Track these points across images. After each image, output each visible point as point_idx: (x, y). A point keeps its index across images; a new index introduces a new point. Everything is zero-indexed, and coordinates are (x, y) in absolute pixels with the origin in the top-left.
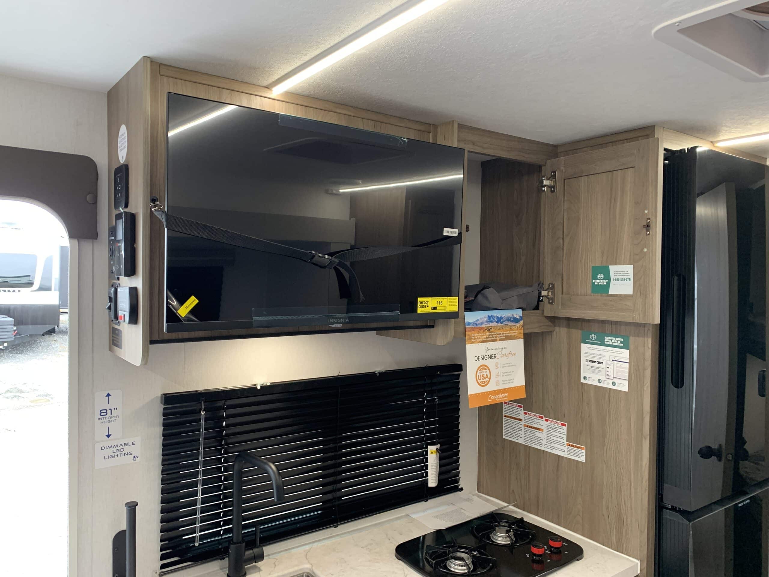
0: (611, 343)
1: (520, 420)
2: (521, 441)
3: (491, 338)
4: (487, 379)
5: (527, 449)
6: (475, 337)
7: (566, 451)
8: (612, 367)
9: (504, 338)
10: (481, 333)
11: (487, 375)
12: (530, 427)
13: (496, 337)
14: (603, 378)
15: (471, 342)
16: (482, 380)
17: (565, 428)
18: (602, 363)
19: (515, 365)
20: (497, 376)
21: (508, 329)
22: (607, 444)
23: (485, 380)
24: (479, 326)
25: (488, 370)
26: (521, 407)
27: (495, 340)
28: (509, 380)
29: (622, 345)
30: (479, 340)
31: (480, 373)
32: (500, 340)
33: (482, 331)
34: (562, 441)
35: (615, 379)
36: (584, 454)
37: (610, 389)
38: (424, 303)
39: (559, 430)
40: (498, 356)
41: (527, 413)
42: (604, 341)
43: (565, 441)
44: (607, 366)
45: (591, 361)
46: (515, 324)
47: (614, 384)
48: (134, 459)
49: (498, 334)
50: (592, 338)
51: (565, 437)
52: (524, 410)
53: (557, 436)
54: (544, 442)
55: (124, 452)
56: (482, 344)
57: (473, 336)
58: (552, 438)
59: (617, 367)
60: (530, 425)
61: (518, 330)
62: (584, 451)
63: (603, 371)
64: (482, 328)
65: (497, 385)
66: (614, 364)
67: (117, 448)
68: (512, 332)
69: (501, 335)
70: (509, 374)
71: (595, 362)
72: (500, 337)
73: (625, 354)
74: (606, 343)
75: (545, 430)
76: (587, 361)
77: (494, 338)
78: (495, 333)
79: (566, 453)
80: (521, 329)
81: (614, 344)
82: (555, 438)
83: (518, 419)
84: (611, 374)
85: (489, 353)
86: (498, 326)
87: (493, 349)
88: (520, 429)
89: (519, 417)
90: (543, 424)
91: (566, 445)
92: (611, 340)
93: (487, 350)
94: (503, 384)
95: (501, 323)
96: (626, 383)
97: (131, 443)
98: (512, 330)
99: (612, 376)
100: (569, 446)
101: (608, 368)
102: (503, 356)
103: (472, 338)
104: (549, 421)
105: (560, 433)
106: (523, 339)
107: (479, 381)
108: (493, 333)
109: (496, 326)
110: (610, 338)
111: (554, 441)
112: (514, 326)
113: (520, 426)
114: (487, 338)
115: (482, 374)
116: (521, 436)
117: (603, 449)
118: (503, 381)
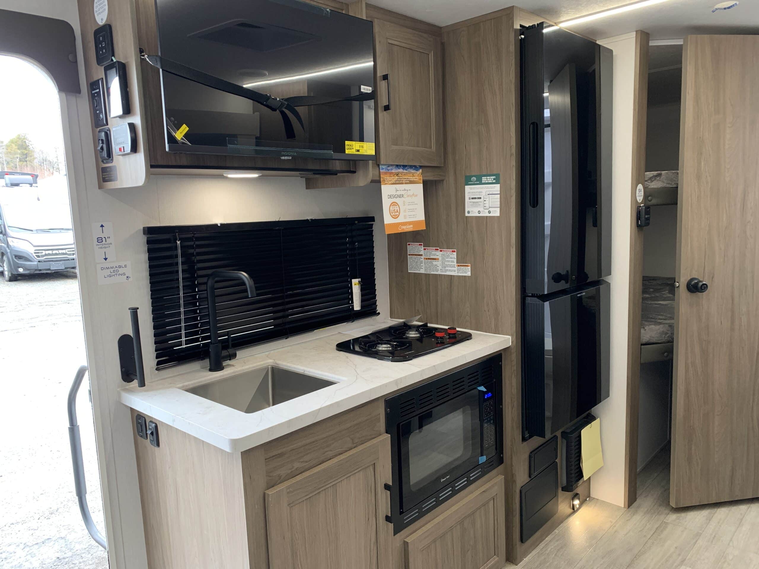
0: (487, 182)
1: (421, 255)
2: (422, 271)
3: (399, 181)
4: (397, 213)
5: (427, 276)
6: (388, 180)
7: (456, 271)
8: (488, 199)
9: (408, 182)
10: (391, 177)
11: (397, 210)
12: (429, 259)
13: (402, 181)
14: (481, 209)
15: (384, 184)
16: (394, 214)
17: (455, 253)
18: (480, 198)
19: (417, 204)
20: (405, 211)
21: (411, 175)
22: (485, 258)
23: (396, 214)
24: (390, 171)
25: (398, 206)
26: (421, 245)
27: (402, 183)
28: (413, 215)
29: (494, 181)
30: (391, 182)
31: (392, 208)
32: (406, 183)
33: (392, 175)
34: (453, 263)
35: (490, 208)
36: (470, 270)
37: (487, 217)
38: (350, 146)
39: (451, 256)
40: (405, 196)
41: (426, 249)
42: (482, 181)
43: (455, 263)
44: (485, 200)
45: (473, 198)
46: (416, 172)
47: (489, 212)
48: (127, 279)
49: (404, 179)
50: (473, 180)
51: (455, 260)
52: (424, 247)
53: (449, 261)
54: (440, 268)
55: (119, 273)
56: (393, 185)
57: (387, 179)
58: (446, 263)
59: (492, 199)
60: (429, 257)
61: (418, 176)
62: (469, 268)
63: (482, 204)
64: (392, 173)
65: (405, 218)
66: (489, 197)
67: (113, 269)
68: (414, 178)
69: (406, 180)
70: (413, 210)
71: (475, 198)
72: (406, 181)
73: (497, 188)
74: (483, 182)
75: (440, 259)
76: (470, 199)
77: (401, 182)
78: (401, 178)
79: (456, 272)
80: (420, 176)
81: (489, 182)
82: (448, 263)
83: (419, 255)
84: (487, 205)
85: (399, 193)
86: (404, 172)
87: (401, 190)
88: (421, 262)
89: (420, 253)
90: (438, 254)
91: (456, 266)
92: (487, 179)
93: (397, 190)
94: (409, 218)
95: (406, 170)
96: (498, 210)
97: (123, 266)
98: (414, 176)
99: (488, 206)
100: (459, 266)
101: (485, 201)
102: (408, 196)
103: (386, 180)
104: (443, 251)
105: (451, 258)
106: (422, 184)
107: (392, 214)
108: (400, 178)
109: (402, 172)
110: (486, 177)
111: (447, 266)
112: (415, 173)
113: (421, 260)
114: (396, 181)
115: (394, 209)
116: (422, 267)
117: (483, 261)
118: (409, 216)
